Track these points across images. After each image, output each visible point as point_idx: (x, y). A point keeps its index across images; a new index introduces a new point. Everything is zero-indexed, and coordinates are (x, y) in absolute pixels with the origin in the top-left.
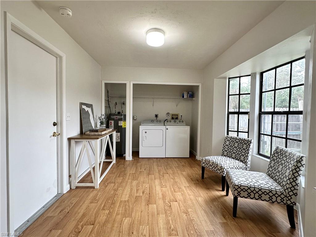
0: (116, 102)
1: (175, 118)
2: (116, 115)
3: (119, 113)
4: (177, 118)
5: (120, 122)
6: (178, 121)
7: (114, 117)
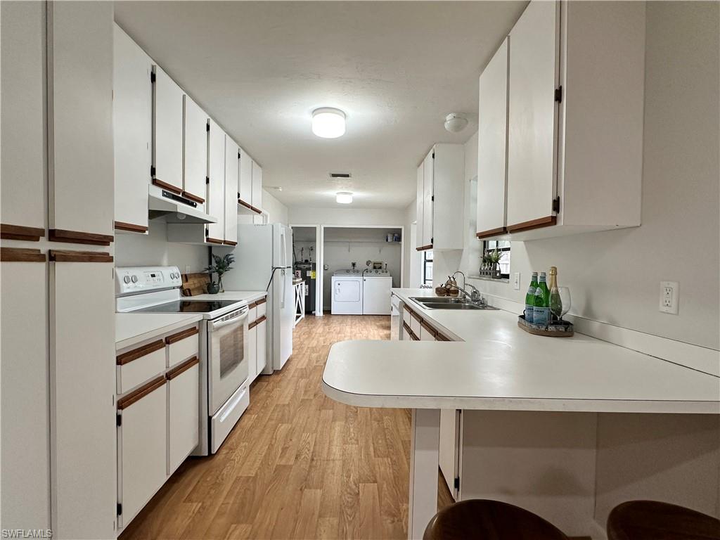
0: (303, 248)
1: (377, 268)
2: (304, 264)
3: (306, 261)
4: (380, 268)
5: (308, 272)
6: (380, 271)
7: (302, 266)
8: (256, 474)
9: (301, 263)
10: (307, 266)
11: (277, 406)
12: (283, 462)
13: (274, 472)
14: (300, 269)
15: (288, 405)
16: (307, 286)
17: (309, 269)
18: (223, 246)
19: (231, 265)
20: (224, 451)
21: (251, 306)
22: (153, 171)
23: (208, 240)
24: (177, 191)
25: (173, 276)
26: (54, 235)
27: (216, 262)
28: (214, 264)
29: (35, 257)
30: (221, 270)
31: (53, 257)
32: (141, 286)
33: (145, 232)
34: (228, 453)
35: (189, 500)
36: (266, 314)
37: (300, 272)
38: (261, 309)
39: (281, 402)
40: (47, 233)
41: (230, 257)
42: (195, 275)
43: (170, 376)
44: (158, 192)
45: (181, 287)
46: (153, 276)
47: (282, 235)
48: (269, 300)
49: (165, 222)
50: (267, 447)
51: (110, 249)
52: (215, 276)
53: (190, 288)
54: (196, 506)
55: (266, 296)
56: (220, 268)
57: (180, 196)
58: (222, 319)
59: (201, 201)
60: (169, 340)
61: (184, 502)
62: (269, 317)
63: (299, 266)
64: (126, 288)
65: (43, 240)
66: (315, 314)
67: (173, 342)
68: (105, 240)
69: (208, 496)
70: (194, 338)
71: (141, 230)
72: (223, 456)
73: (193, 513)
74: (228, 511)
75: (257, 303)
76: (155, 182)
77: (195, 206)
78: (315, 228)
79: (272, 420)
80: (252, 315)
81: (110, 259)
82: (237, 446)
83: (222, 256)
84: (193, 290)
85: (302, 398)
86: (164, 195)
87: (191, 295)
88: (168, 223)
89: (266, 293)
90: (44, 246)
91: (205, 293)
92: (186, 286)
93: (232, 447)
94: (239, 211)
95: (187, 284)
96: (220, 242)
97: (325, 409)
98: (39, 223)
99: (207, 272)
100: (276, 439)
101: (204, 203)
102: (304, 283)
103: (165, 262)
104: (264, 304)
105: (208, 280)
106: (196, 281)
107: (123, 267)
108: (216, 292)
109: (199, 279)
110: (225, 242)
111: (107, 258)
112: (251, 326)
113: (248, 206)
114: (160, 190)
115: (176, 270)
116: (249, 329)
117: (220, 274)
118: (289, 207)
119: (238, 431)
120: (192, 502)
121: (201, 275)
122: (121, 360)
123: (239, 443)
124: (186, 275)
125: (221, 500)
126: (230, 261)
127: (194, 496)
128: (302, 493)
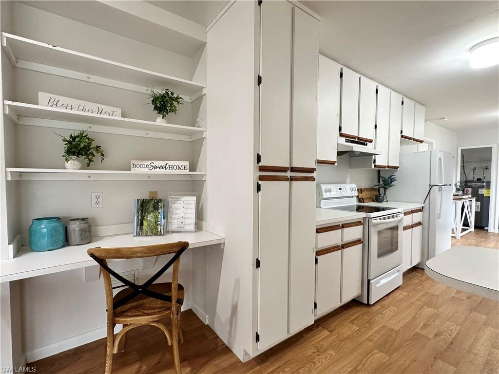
0: (475, 167)
2: (475, 182)
3: (479, 180)
5: (480, 189)
7: (473, 184)
8: (399, 330)
9: (473, 181)
10: (479, 184)
11: (426, 293)
12: (423, 333)
13: (414, 336)
14: (470, 187)
15: (438, 296)
16: (479, 203)
17: (482, 187)
18: (388, 170)
19: (393, 183)
20: (378, 307)
21: (406, 214)
22: (340, 129)
23: (375, 166)
24: (354, 137)
25: (352, 190)
26: (293, 170)
27: (383, 181)
28: (381, 183)
29: (285, 179)
30: (385, 186)
31: (292, 179)
32: (334, 194)
33: (334, 164)
34: (381, 308)
35: (352, 322)
36: (423, 221)
37: (470, 190)
38: (417, 218)
39: (431, 291)
40: (290, 169)
41: (393, 177)
42: (367, 190)
43: (344, 246)
44: (342, 140)
45: (358, 197)
46: (340, 189)
47: (440, 159)
48: (426, 210)
49: (348, 157)
50: (412, 317)
51: (314, 175)
52: (382, 190)
53: (363, 197)
54: (356, 328)
55: (423, 207)
56: (385, 185)
57: (357, 140)
58: (380, 219)
59: (371, 141)
60: (344, 226)
61: (349, 322)
62: (426, 224)
63: (469, 184)
64: (326, 195)
65: (289, 171)
66: (487, 230)
67: (346, 227)
68: (312, 170)
69: (364, 326)
70: (360, 228)
71: (332, 163)
72: (377, 309)
73: (354, 330)
74: (374, 341)
75: (413, 212)
76: (341, 135)
77: (366, 145)
78: (491, 148)
79: (419, 301)
80: (408, 220)
81: (314, 180)
82: (388, 307)
83: (387, 177)
84: (366, 199)
85: (453, 295)
86: (346, 142)
87: (364, 202)
88: (350, 157)
89: (423, 205)
90: (289, 174)
91: (374, 201)
92: (361, 196)
93: (384, 306)
94: (401, 143)
95: (362, 195)
96: (385, 167)
97: (477, 312)
98: (287, 165)
99: (376, 187)
100: (420, 315)
101: (373, 142)
102: (474, 200)
103: (348, 180)
104: (421, 213)
105: (377, 193)
106: (368, 193)
107: (326, 183)
108: (381, 201)
109: (370, 192)
110: (388, 167)
111: (313, 179)
112: (405, 228)
113: (410, 139)
114: (344, 139)
115: (354, 186)
116: (404, 230)
117: (385, 189)
118: (459, 132)
119: (390, 298)
120: (354, 325)
121: (372, 189)
122: (318, 231)
123: (390, 306)
124: (361, 189)
125: (371, 333)
126: (392, 180)
127: (356, 322)
128: (435, 361)
